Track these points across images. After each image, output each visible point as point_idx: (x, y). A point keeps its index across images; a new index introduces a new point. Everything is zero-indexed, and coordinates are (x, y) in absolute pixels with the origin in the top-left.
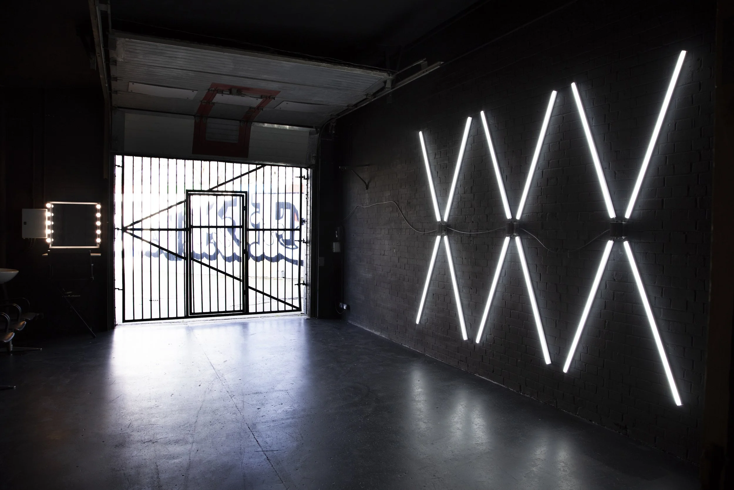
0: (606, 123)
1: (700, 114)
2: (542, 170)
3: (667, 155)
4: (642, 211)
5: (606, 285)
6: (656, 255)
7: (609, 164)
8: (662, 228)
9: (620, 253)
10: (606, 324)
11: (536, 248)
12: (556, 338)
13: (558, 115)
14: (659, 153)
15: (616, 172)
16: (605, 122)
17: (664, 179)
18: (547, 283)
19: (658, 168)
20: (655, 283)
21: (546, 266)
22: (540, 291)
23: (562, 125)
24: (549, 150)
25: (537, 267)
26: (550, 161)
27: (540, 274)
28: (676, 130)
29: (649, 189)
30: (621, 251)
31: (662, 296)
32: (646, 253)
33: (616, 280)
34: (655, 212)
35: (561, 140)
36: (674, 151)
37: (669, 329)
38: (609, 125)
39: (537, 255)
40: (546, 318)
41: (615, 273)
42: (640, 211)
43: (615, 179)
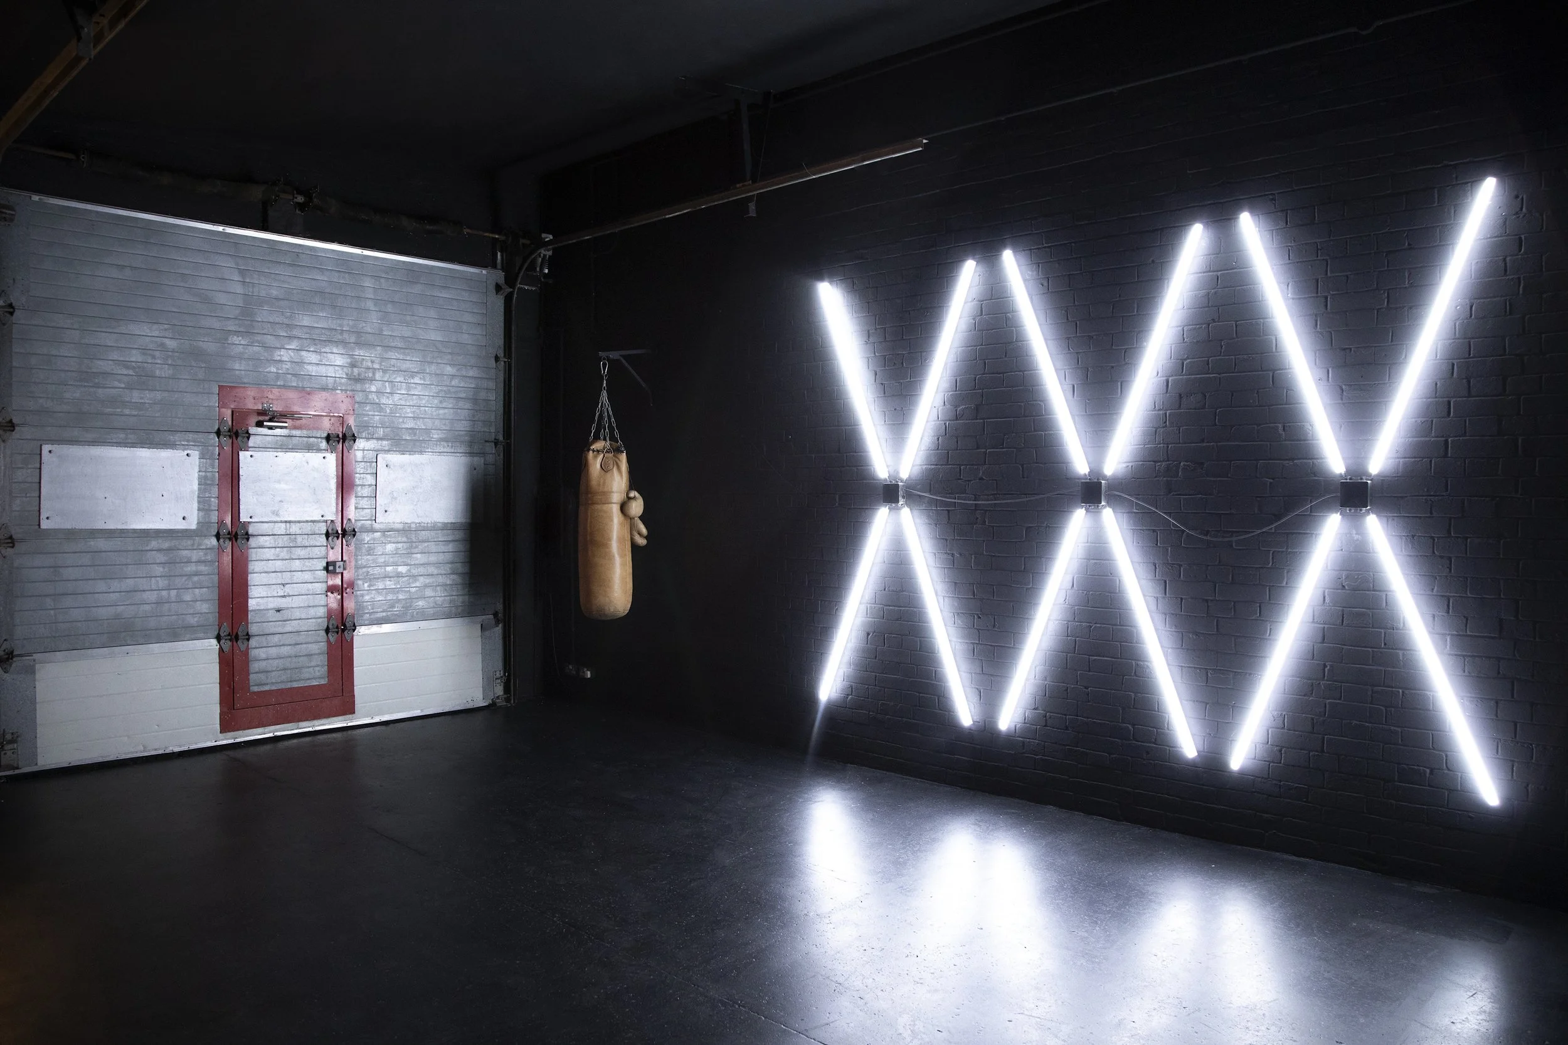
0: (1319, 294)
1: (1521, 292)
2: (1165, 378)
3: (1455, 362)
4: (1401, 460)
5: (1324, 597)
6: (1434, 540)
7: (1328, 371)
8: (1447, 490)
9: (1356, 537)
10: (1326, 669)
11: (1154, 531)
12: (1207, 704)
13: (1204, 273)
14: (1436, 357)
15: (1344, 387)
16: (1317, 293)
17: (1449, 403)
18: (1182, 599)
19: (1436, 384)
20: (1433, 589)
21: (1180, 566)
22: (1165, 614)
23: (1216, 293)
24: (1184, 339)
25: (1156, 568)
26: (1186, 360)
27: (1165, 582)
28: (1473, 317)
29: (1416, 421)
30: (1356, 534)
31: (1448, 612)
32: (1413, 536)
33: (1346, 587)
34: (1431, 461)
35: (1213, 320)
36: (1470, 354)
37: (1464, 671)
38: (1326, 298)
39: (1157, 544)
40: (1182, 666)
41: (1344, 573)
42: (1397, 460)
43: (1342, 399)
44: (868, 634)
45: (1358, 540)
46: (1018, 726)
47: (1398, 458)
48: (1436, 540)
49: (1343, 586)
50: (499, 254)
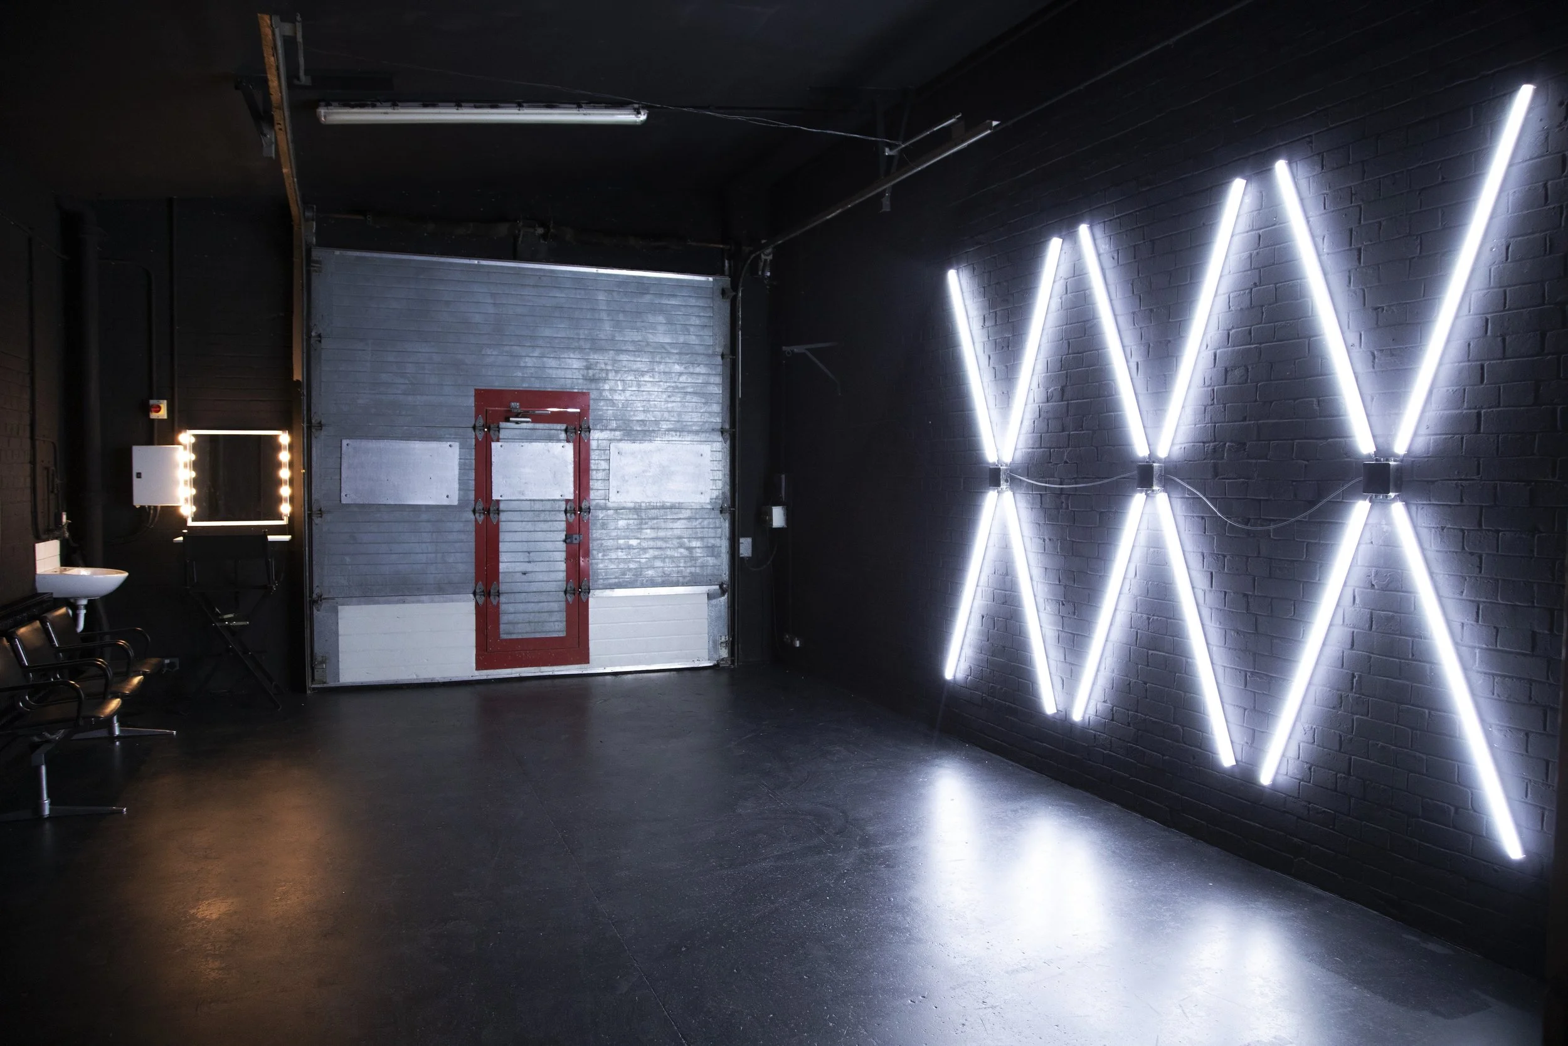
0: (1353, 247)
1: (1563, 224)
2: (1213, 351)
3: (1489, 316)
4: (1432, 437)
5: (1354, 597)
6: (1464, 533)
7: (1361, 335)
8: (1478, 473)
9: (1385, 528)
10: (1355, 680)
11: (1203, 518)
12: (1245, 709)
13: (1247, 232)
14: (1469, 312)
15: (1376, 353)
16: (1351, 245)
17: (1482, 367)
18: (1225, 593)
19: (1469, 345)
20: (1462, 592)
21: (1224, 556)
22: (1211, 609)
23: (1258, 253)
24: (1230, 308)
25: (1204, 558)
26: (1231, 330)
27: (1212, 573)
28: (1509, 260)
29: (1448, 390)
30: (1386, 524)
31: (1477, 621)
32: (1443, 528)
33: (1376, 587)
34: (1462, 438)
35: (1255, 284)
36: (1505, 306)
37: (1493, 694)
38: (1359, 250)
39: (1205, 533)
40: (1225, 667)
41: (1374, 570)
42: (1428, 437)
43: (1374, 367)
44: (983, 617)
45: (1387, 531)
46: (1091, 718)
47: (1429, 435)
48: (1466, 533)
49: (1373, 585)
50: (726, 262)
